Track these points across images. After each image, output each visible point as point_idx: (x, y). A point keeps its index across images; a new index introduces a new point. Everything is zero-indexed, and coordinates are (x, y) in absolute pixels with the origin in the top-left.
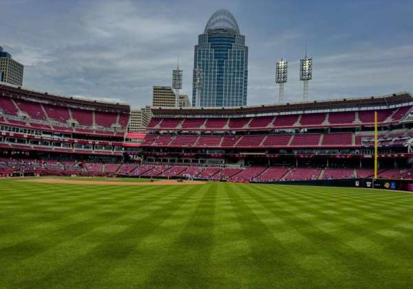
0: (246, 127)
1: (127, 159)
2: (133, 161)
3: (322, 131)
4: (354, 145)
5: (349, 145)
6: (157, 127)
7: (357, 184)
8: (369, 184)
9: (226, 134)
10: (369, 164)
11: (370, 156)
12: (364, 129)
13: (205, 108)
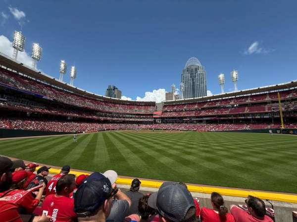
0: (205, 106)
1: (155, 122)
2: (158, 123)
3: (246, 105)
4: (267, 111)
5: (264, 112)
6: (166, 109)
7: (270, 131)
8: (278, 131)
9: (196, 110)
10: (277, 121)
11: (278, 116)
12: (273, 102)
13: (186, 99)
